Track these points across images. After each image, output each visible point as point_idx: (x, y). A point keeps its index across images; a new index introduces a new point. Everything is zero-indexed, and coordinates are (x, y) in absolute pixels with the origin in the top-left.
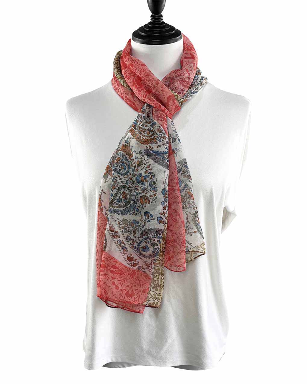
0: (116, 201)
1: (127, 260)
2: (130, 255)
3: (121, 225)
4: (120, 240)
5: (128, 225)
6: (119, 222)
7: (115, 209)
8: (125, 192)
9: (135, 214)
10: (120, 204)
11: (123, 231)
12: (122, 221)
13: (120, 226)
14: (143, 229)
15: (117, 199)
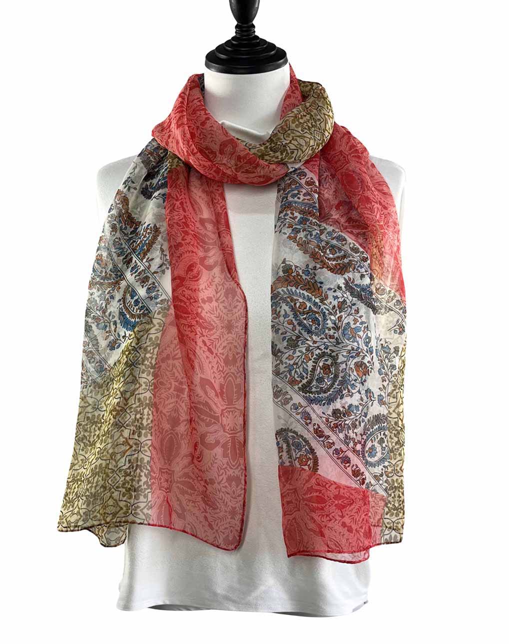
0: (314, 383)
1: (353, 477)
2: (355, 467)
3: (331, 422)
4: (336, 450)
5: (342, 418)
6: (326, 418)
7: (316, 396)
8: (326, 363)
9: (351, 394)
10: (322, 386)
11: (337, 432)
12: (331, 415)
13: (330, 425)
14: (366, 420)
15: (316, 378)
